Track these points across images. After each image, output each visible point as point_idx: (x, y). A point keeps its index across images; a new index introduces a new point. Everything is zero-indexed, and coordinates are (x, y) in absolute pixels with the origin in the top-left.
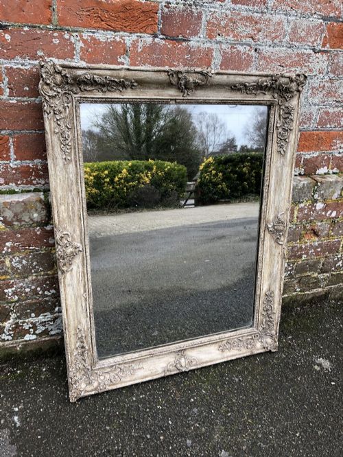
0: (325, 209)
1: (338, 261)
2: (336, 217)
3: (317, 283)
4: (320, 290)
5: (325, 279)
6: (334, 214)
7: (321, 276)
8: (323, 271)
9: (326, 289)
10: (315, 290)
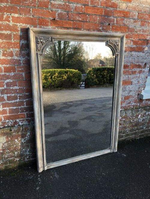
0: (122, 119)
1: (127, 130)
2: (125, 120)
3: (122, 137)
4: (123, 138)
5: (124, 135)
6: (124, 119)
7: (123, 135)
8: (123, 133)
9: (125, 138)
10: (122, 138)
